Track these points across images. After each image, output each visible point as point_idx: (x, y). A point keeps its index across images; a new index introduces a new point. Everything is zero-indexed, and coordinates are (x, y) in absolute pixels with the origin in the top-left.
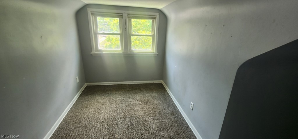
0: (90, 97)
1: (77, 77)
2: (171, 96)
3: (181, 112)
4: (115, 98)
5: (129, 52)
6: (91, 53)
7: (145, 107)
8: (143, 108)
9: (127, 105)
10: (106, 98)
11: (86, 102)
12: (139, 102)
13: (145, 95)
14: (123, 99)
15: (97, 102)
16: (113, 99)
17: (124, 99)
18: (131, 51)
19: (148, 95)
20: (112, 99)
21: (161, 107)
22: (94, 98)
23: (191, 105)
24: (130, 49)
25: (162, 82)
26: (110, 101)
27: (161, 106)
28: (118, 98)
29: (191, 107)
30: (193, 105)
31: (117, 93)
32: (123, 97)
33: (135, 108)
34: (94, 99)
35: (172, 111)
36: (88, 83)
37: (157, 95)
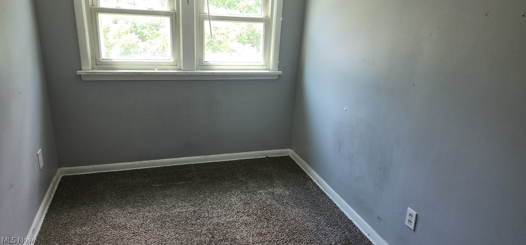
0: (87, 211)
1: (39, 151)
2: (326, 193)
3: (368, 237)
4: (168, 210)
5: (197, 69)
6: (79, 72)
7: (264, 231)
8: (260, 234)
9: (211, 227)
10: (139, 211)
11: (78, 230)
12: (245, 218)
13: (254, 193)
14: (192, 209)
15: (113, 227)
16: (163, 212)
17: (195, 211)
18: (203, 65)
19: (263, 195)
20: (158, 214)
21: (311, 225)
22: (100, 214)
23: (408, 218)
24: (201, 60)
25: (290, 152)
26: (154, 221)
27: (309, 224)
28: (178, 210)
29: (407, 223)
30: (417, 215)
31: (168, 192)
32: (192, 205)
33: (238, 237)
34: (101, 218)
35: (343, 236)
36: (67, 168)
37: (287, 193)
